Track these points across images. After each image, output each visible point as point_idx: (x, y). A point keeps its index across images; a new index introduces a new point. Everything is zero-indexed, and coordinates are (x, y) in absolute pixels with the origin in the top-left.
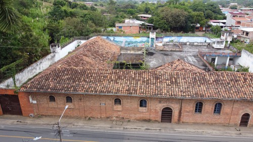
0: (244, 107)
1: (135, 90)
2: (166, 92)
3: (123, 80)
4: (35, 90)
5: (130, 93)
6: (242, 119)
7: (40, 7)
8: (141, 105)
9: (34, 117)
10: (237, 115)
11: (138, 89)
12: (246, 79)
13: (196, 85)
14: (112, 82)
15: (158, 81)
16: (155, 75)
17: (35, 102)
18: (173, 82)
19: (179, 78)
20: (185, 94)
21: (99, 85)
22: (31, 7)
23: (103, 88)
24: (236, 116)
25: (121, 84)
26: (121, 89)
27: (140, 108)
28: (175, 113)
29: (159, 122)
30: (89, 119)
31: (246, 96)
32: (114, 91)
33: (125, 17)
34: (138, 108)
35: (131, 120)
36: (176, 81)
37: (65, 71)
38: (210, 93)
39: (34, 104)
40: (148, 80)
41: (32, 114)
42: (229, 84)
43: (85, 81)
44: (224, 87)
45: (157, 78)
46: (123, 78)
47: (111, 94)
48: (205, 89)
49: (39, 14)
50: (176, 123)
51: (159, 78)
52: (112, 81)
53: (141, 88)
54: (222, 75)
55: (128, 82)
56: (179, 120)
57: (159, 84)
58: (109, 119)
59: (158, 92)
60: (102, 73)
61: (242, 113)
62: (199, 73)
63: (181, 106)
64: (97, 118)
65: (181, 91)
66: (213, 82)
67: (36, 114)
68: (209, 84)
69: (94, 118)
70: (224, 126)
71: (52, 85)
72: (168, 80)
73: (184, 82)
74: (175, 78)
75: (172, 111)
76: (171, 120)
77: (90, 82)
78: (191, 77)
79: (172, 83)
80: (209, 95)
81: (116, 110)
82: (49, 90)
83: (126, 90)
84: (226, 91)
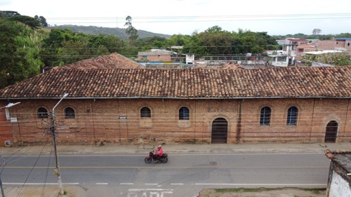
0: (328, 112)
1: (171, 91)
2: (217, 91)
3: (153, 80)
4: (16, 96)
5: (164, 95)
6: (327, 130)
7: (29, 36)
8: (181, 117)
9: (11, 146)
10: (320, 124)
11: (176, 89)
12: (327, 74)
13: (258, 82)
14: (136, 83)
15: (205, 79)
16: (200, 73)
17: (14, 120)
18: (226, 80)
19: (234, 76)
20: (244, 93)
21: (116, 87)
22: (17, 35)
23: (122, 90)
24: (318, 127)
25: (150, 85)
26: (150, 90)
27: (180, 121)
28: (232, 127)
29: (209, 143)
30: (102, 144)
31: (329, 92)
32: (140, 93)
33: (151, 49)
34: (176, 122)
35: (167, 143)
36: (230, 79)
37: (64, 72)
38: (280, 91)
39: (13, 123)
40: (190, 80)
41: (9, 142)
42: (304, 79)
43: (94, 82)
44: (299, 83)
45: (202, 77)
46: (152, 78)
47: (136, 97)
48: (272, 86)
49: (28, 42)
50: (233, 143)
51: (206, 77)
52: (137, 81)
53: (180, 88)
54: (293, 71)
55: (161, 83)
56: (238, 137)
57: (206, 83)
58: (133, 143)
59: (206, 91)
60: (121, 74)
61: (326, 120)
62: (261, 69)
63: (240, 115)
64: (115, 142)
65: (239, 90)
66: (282, 78)
67: (15, 141)
68: (277, 81)
69: (108, 142)
70: (304, 143)
71: (43, 89)
72: (218, 78)
73: (242, 80)
74: (228, 76)
75: (227, 125)
76: (226, 138)
77: (103, 84)
78: (250, 74)
79: (224, 81)
80: (279, 92)
81: (143, 126)
82: (38, 95)
83: (158, 92)
84: (302, 88)
